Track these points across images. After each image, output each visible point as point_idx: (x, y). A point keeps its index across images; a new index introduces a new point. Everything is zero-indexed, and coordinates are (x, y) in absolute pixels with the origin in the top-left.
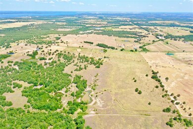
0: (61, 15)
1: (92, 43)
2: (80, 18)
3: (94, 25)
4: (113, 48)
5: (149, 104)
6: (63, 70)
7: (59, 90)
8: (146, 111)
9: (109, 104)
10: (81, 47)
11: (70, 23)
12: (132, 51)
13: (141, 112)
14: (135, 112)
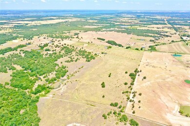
0: (101, 14)
1: (104, 40)
2: (117, 16)
3: (123, 24)
4: (120, 45)
5: (103, 97)
6: (56, 60)
7: (40, 75)
8: (94, 102)
9: (69, 91)
10: (90, 42)
11: (102, 20)
12: (137, 49)
13: (89, 102)
14: (84, 101)
